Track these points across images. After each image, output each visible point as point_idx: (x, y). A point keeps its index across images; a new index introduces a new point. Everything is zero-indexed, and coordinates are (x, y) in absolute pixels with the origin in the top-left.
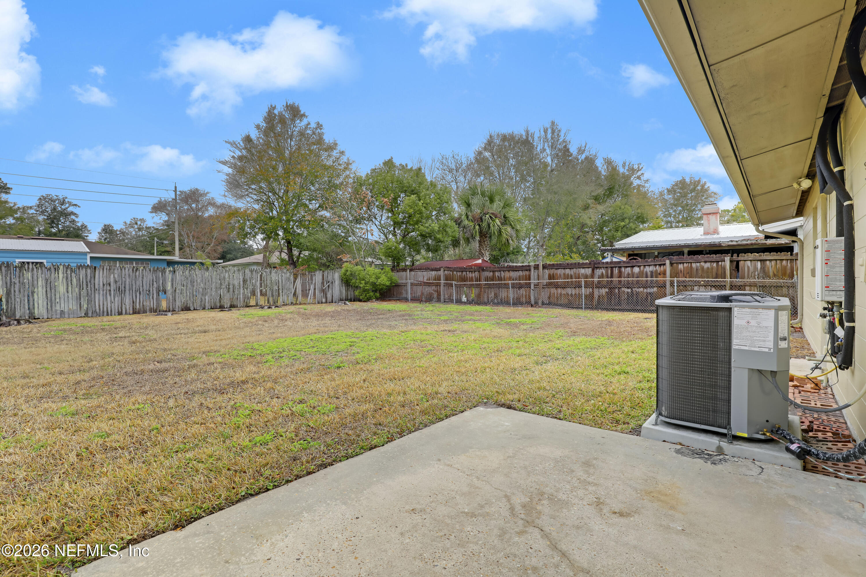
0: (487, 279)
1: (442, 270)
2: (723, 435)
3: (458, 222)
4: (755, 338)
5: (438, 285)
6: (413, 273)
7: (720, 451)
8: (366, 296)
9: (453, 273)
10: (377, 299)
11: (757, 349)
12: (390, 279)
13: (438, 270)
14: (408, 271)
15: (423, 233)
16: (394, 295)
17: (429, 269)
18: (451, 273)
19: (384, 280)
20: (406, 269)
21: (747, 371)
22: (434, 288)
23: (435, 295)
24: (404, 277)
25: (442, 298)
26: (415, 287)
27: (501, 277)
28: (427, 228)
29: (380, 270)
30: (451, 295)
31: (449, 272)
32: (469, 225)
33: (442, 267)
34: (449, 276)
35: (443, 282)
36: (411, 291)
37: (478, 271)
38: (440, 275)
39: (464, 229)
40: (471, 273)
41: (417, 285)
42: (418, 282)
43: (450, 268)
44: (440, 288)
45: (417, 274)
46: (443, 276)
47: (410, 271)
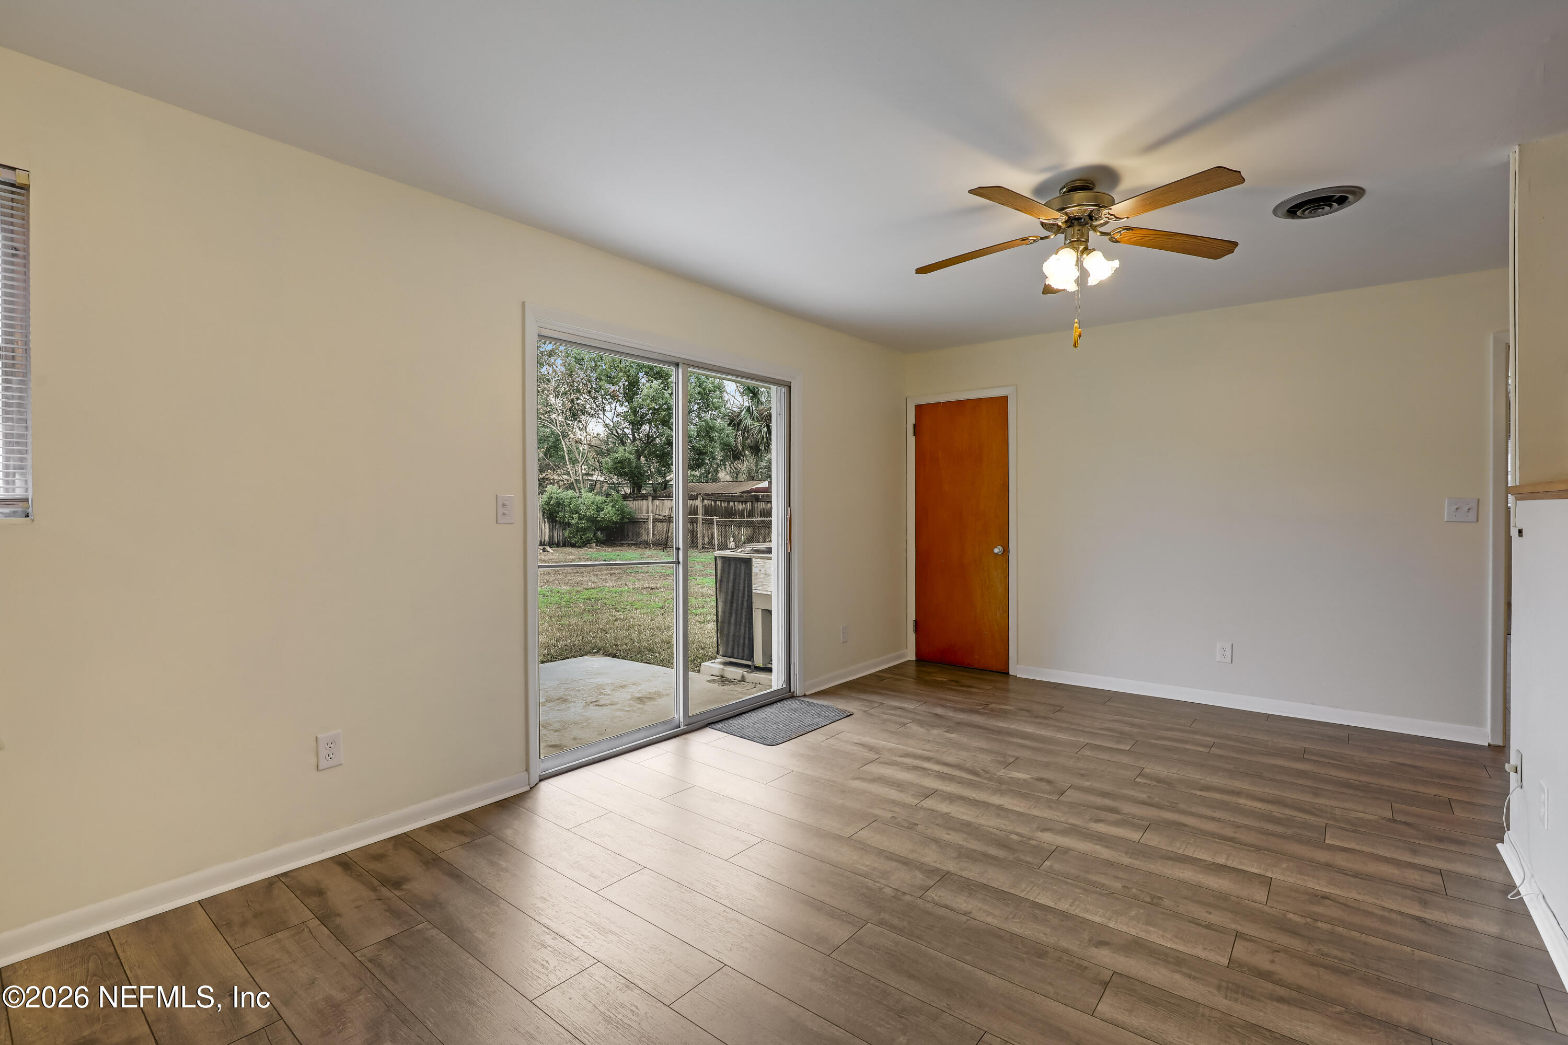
1: (700, 498)
2: (748, 666)
3: (734, 421)
4: (764, 583)
5: (694, 522)
6: (657, 502)
7: (743, 679)
8: (581, 538)
9: (715, 503)
10: (600, 543)
11: (765, 593)
12: (621, 512)
13: (695, 498)
14: (650, 498)
16: (628, 537)
18: (713, 503)
19: (609, 513)
20: (647, 497)
21: (760, 610)
24: (644, 508)
25: (700, 541)
26: (659, 524)
29: (604, 498)
30: (711, 538)
31: (710, 501)
32: (753, 427)
33: (700, 494)
34: (710, 507)
35: (701, 517)
36: (653, 531)
37: (751, 501)
38: (697, 506)
39: (744, 433)
40: (740, 503)
41: (663, 522)
42: (663, 518)
43: (712, 495)
44: (697, 527)
45: (663, 504)
46: (701, 508)
47: (652, 500)
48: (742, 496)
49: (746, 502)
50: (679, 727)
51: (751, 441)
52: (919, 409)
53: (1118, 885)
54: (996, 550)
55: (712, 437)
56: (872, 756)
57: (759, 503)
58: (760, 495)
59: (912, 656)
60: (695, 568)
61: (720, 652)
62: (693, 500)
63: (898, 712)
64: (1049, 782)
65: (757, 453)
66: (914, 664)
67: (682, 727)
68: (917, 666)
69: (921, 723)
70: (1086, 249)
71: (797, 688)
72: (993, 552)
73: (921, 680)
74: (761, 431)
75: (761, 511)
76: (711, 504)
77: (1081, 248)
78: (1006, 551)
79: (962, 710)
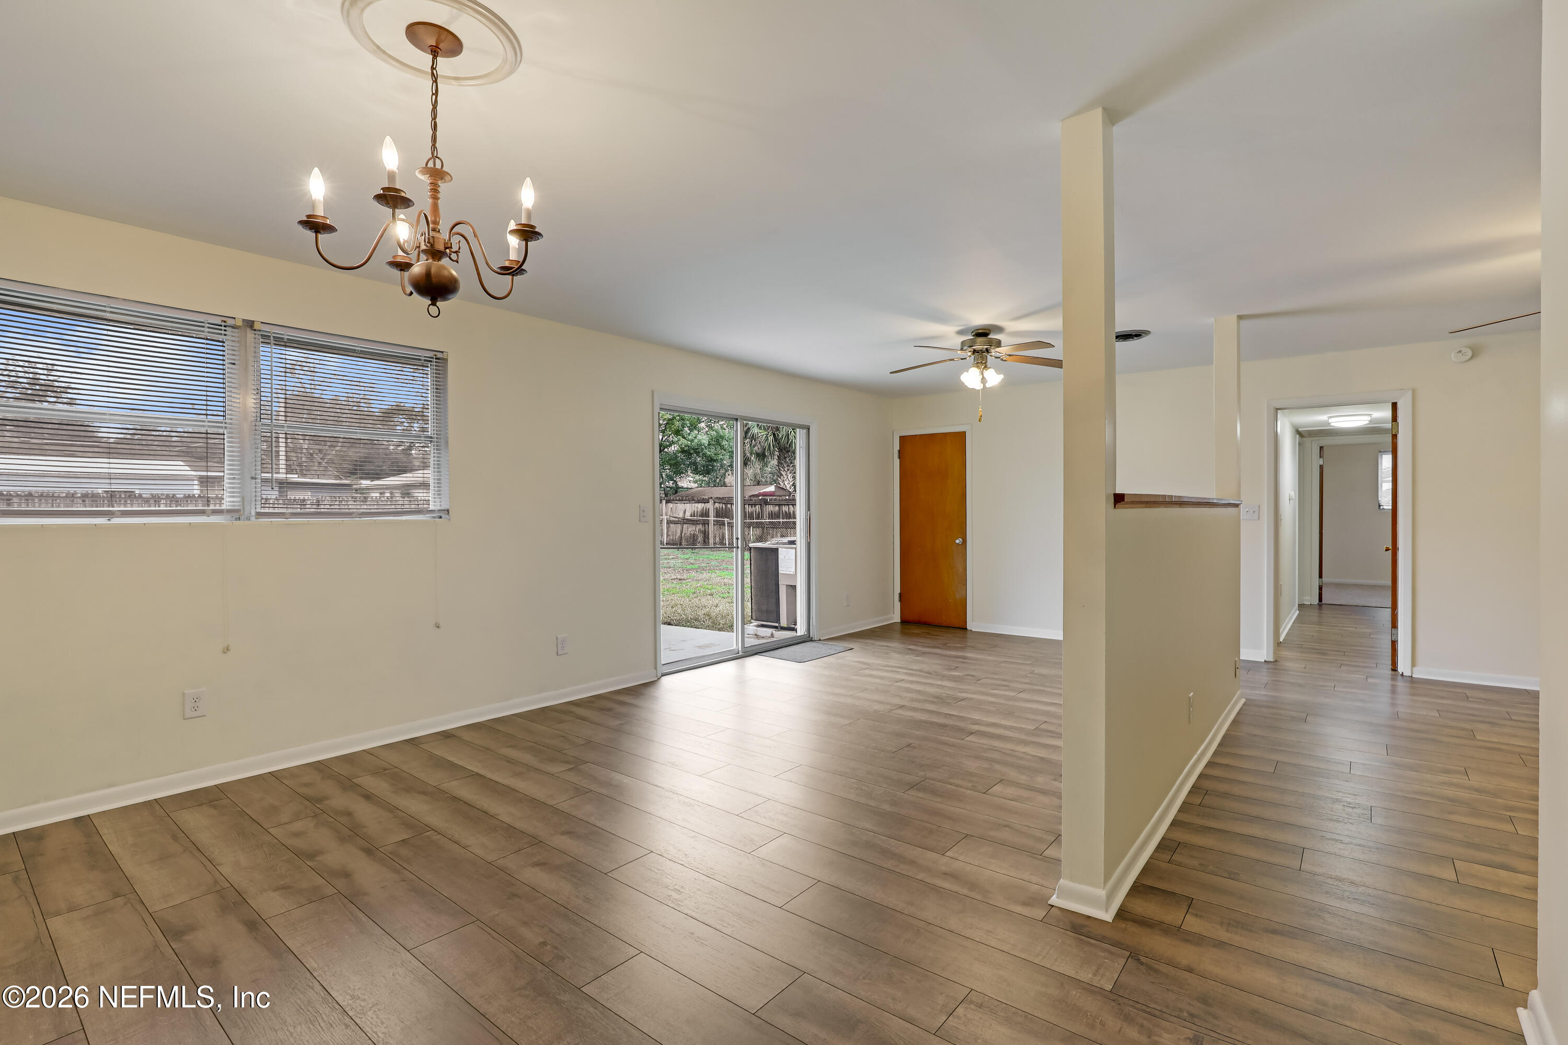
0: (772, 515)
1: (711, 501)
2: (777, 628)
4: (788, 566)
5: (706, 523)
6: (670, 505)
7: (771, 634)
9: (726, 506)
11: (788, 573)
13: (706, 501)
15: (686, 448)
17: (693, 500)
18: (724, 506)
21: (785, 586)
22: (700, 527)
23: (700, 538)
25: (711, 541)
26: (672, 525)
27: (790, 513)
28: (692, 441)
30: (723, 538)
31: (722, 504)
32: (760, 435)
33: (712, 498)
34: (721, 510)
35: (713, 519)
36: (668, 532)
37: (760, 504)
38: (709, 509)
39: (751, 441)
40: (750, 506)
41: (676, 523)
42: (677, 519)
43: (723, 498)
44: (708, 528)
45: (677, 506)
46: (712, 510)
47: (666, 503)
48: (751, 500)
49: (755, 505)
50: (738, 653)
51: (758, 448)
52: (902, 439)
53: (994, 709)
54: (957, 541)
55: (723, 445)
56: (865, 666)
57: (767, 506)
58: (768, 498)
59: (897, 618)
60: (712, 563)
61: (754, 618)
62: (705, 503)
63: (885, 648)
64: (972, 676)
65: (763, 459)
66: (900, 624)
67: (740, 654)
68: (901, 625)
69: (899, 653)
70: (986, 367)
71: (814, 634)
72: (955, 542)
73: (904, 633)
74: (767, 439)
75: (769, 514)
76: (722, 507)
77: (983, 367)
78: (965, 542)
79: (928, 647)
